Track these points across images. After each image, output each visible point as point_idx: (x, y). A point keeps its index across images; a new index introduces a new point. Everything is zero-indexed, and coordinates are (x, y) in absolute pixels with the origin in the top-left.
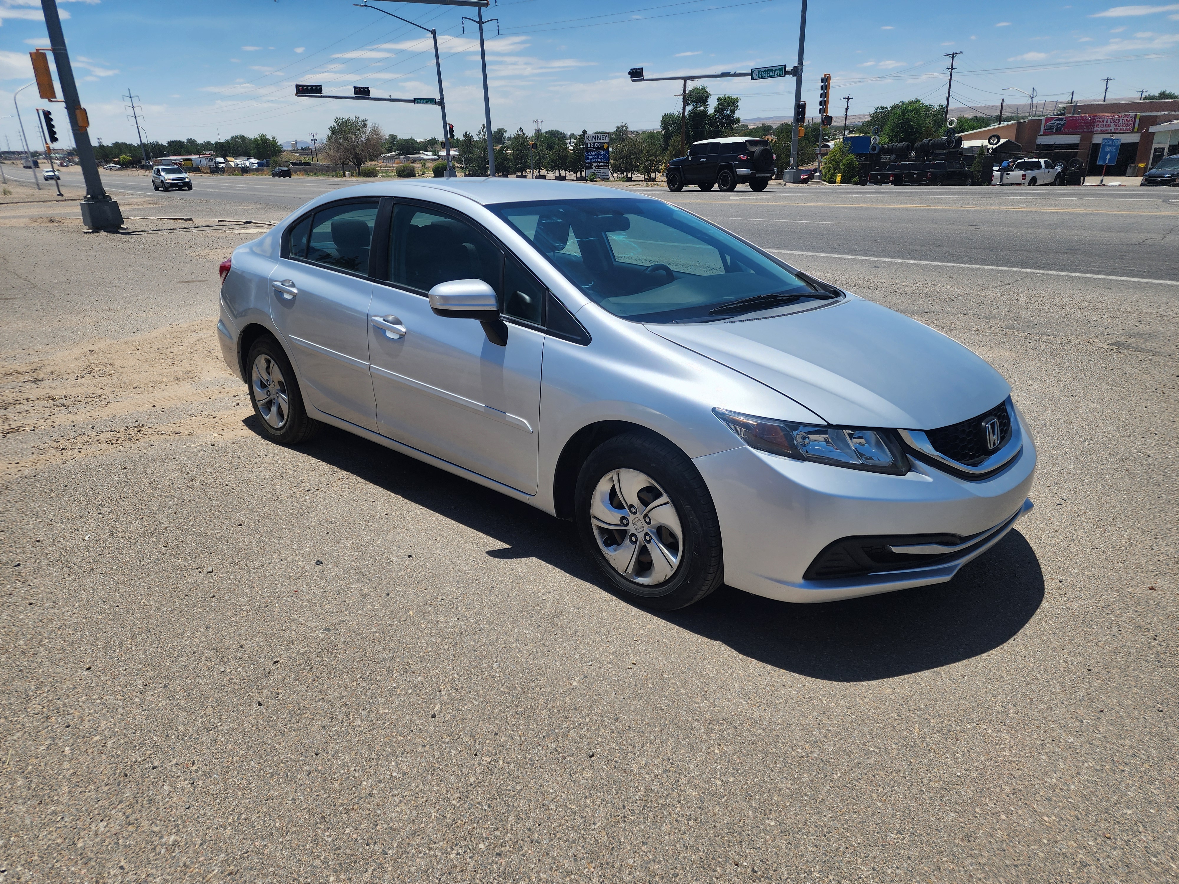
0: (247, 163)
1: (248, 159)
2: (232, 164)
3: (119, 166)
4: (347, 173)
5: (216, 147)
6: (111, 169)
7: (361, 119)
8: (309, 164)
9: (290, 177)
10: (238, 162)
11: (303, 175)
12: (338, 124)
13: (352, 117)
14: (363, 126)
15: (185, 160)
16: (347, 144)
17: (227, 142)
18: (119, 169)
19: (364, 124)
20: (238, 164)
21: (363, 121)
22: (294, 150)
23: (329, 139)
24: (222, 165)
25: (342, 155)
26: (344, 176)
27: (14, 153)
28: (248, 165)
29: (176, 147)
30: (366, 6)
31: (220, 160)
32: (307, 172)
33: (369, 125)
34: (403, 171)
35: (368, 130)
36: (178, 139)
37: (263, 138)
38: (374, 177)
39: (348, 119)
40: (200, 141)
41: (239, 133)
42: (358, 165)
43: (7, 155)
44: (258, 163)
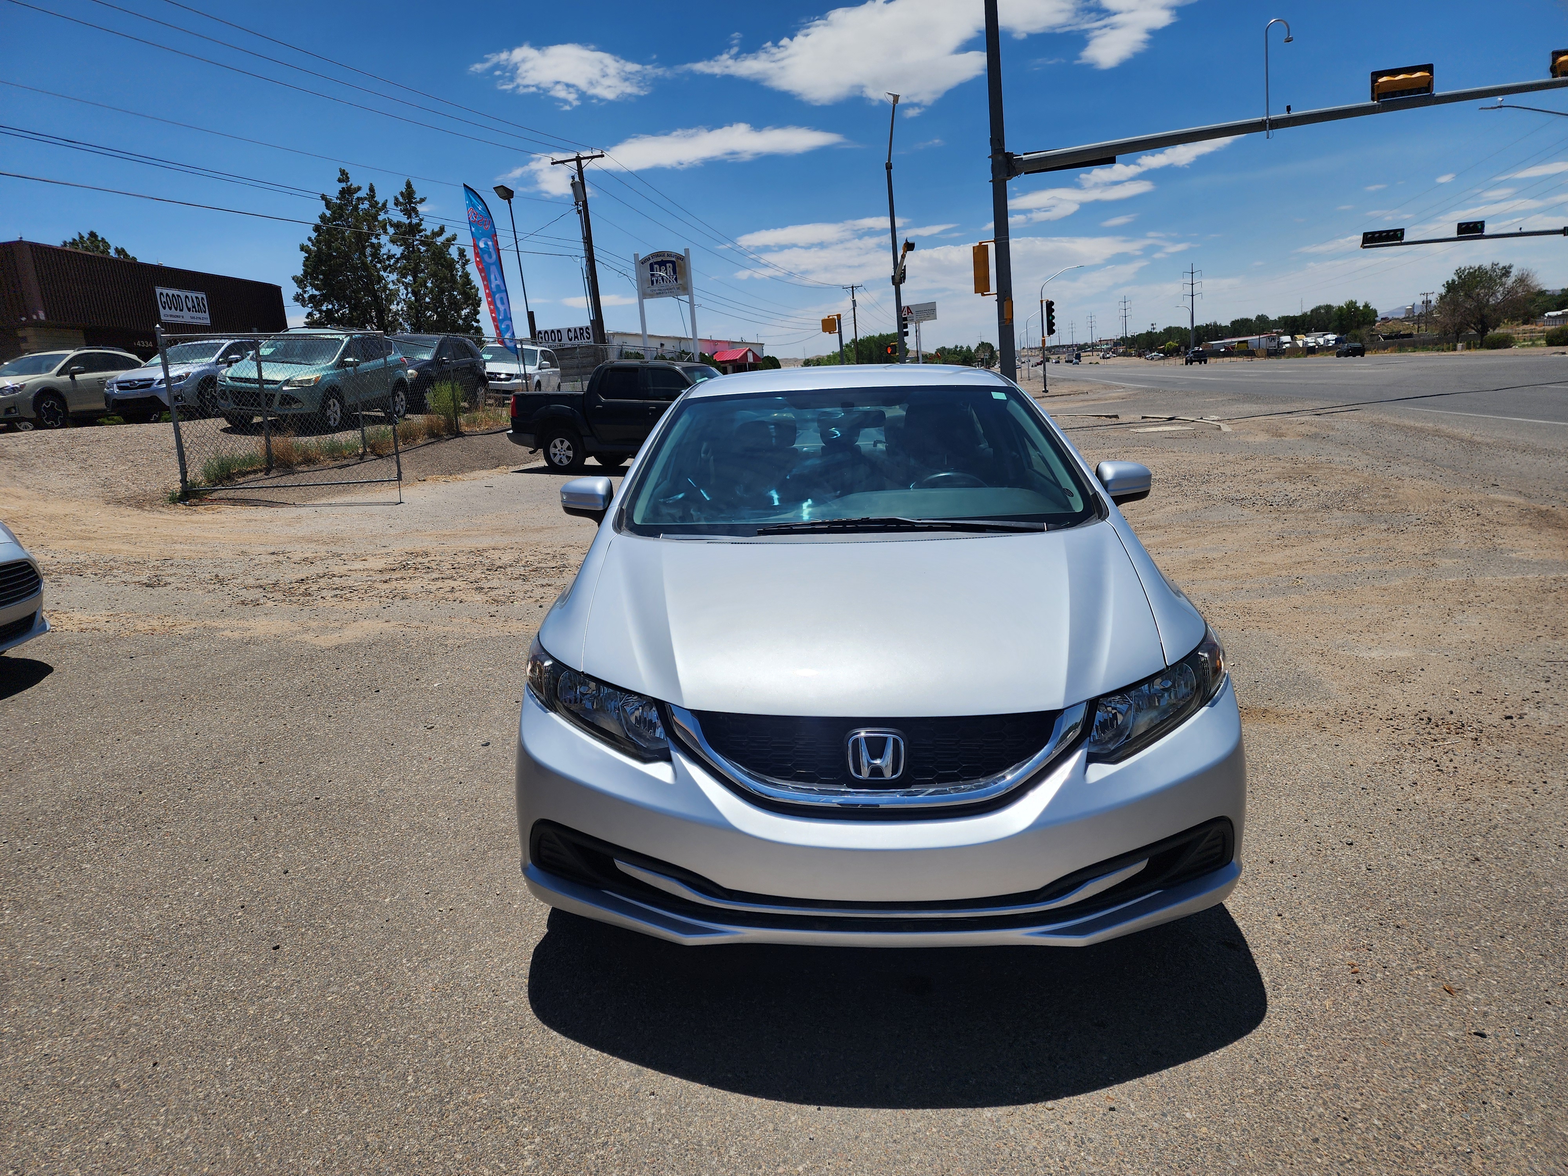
0: (1321, 341)
1: (1324, 335)
2: (1300, 344)
3: (1162, 355)
4: (1459, 345)
5: (1285, 323)
6: (1152, 359)
7: (1501, 266)
8: (1410, 335)
9: (1363, 355)
10: (1309, 339)
11: (1391, 352)
12: (1460, 277)
13: (1487, 264)
14: (1504, 275)
15: (1240, 342)
16: (1469, 304)
17: (1305, 315)
18: (1162, 358)
19: (1506, 271)
20: (1307, 343)
21: (1504, 268)
22: (1408, 317)
23: (1441, 299)
24: (1288, 345)
25: (1458, 319)
26: (1455, 349)
27: (1064, 346)
28: (1322, 343)
29: (1241, 327)
30: (1501, 107)
31: (1286, 338)
32: (1401, 348)
33: (1514, 273)
34: (1558, 337)
35: (1510, 281)
36: (1245, 317)
37: (1352, 305)
38: (1506, 348)
39: (1480, 268)
40: (1273, 316)
41: (1323, 303)
42: (1483, 332)
43: (1057, 349)
44: (1336, 340)
